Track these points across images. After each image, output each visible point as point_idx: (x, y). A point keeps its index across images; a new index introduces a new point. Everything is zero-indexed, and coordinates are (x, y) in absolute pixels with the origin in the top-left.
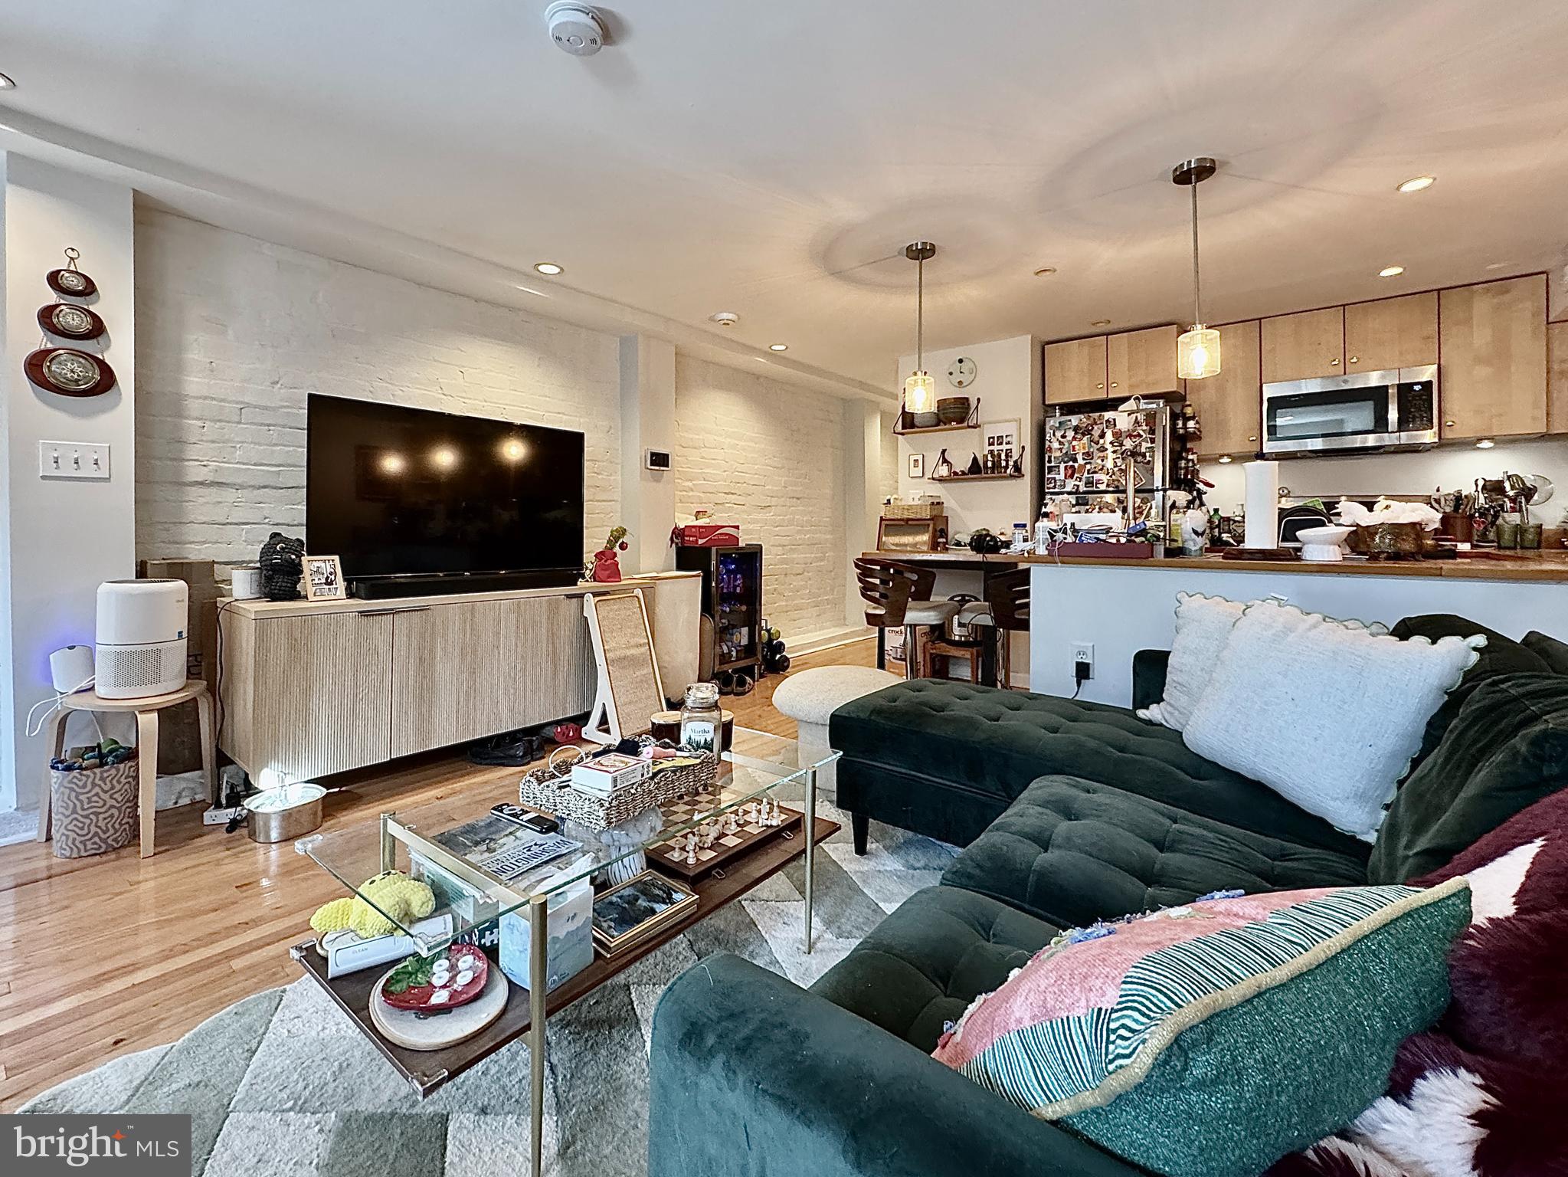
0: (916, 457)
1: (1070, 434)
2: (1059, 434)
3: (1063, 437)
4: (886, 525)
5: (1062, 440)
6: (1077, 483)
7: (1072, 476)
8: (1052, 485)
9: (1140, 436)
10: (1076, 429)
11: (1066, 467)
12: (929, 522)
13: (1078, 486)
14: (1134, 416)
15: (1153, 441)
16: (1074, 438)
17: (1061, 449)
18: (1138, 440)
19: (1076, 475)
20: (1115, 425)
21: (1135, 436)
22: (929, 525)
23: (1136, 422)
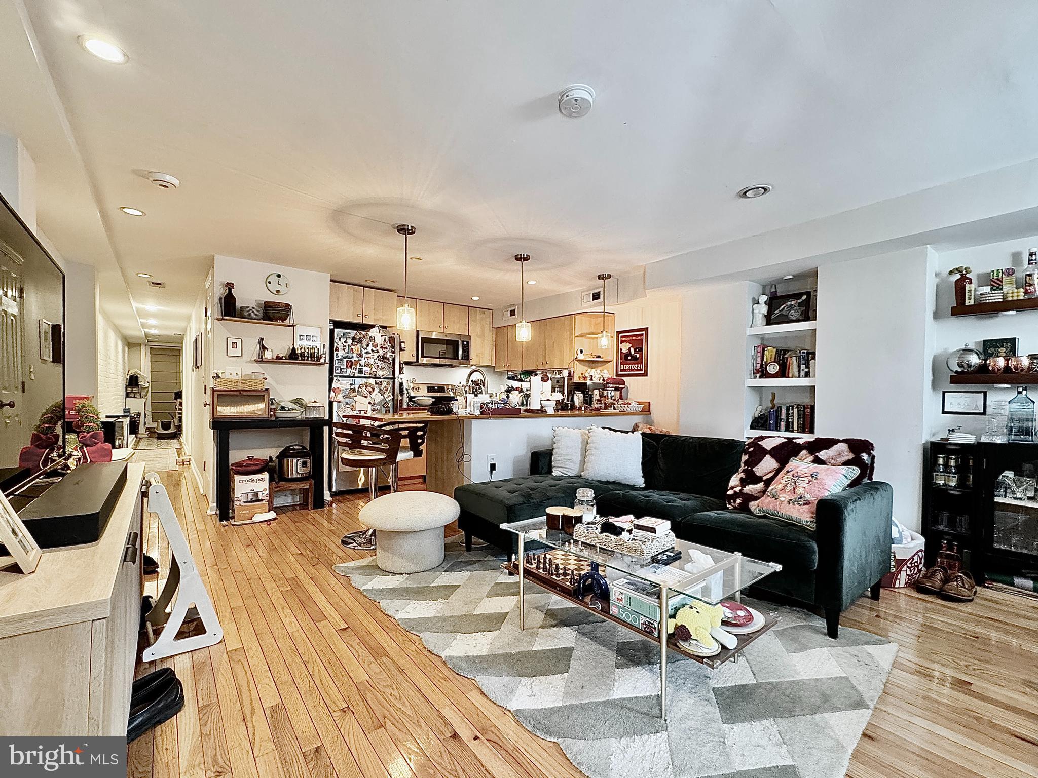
0: (235, 341)
1: (350, 341)
2: (343, 340)
3: (346, 342)
4: (218, 395)
5: (345, 344)
6: (354, 371)
7: (351, 367)
8: (338, 371)
9: (387, 348)
10: (354, 339)
11: (347, 361)
12: (263, 393)
13: (354, 373)
14: (384, 337)
15: (393, 352)
16: (352, 344)
17: (344, 350)
18: (386, 350)
19: (353, 366)
20: (374, 340)
21: (384, 348)
22: (264, 396)
23: (385, 340)
